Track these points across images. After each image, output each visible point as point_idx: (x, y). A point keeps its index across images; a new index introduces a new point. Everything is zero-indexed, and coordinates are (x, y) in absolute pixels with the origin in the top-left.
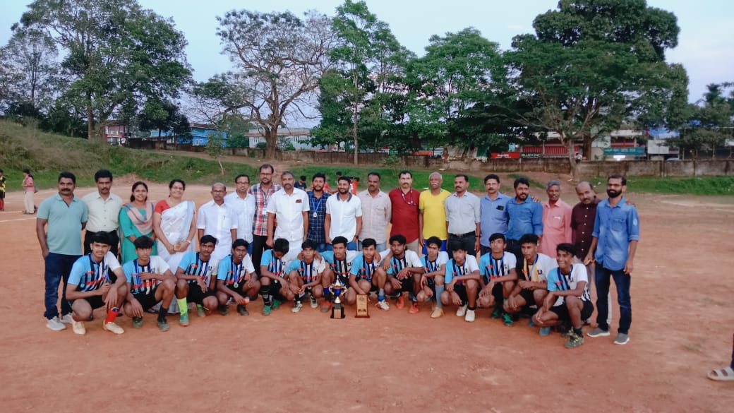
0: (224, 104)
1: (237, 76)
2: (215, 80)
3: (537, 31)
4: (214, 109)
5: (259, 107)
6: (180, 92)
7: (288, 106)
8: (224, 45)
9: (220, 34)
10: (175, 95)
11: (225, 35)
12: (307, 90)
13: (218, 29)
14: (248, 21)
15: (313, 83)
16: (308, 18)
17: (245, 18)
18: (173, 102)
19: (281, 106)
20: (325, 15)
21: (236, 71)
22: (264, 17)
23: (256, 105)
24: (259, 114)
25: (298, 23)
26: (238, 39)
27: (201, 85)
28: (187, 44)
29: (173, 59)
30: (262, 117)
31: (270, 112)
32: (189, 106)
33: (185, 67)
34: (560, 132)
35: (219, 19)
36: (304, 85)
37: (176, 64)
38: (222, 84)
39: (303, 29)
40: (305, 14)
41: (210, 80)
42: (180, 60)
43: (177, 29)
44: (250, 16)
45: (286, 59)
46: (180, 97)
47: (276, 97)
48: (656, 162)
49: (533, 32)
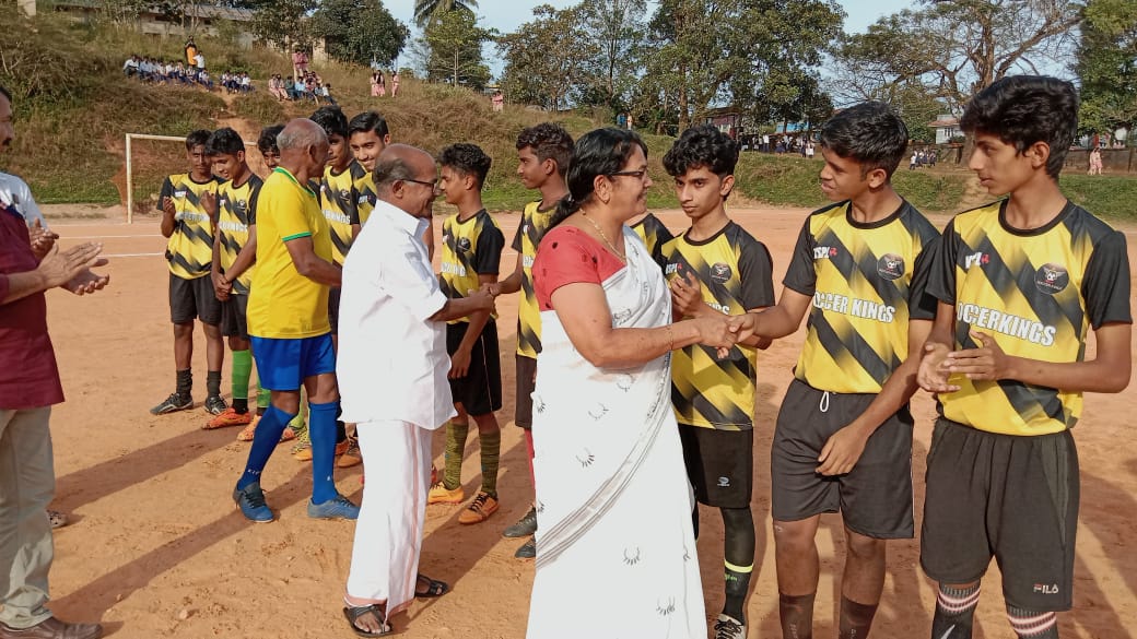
0: (893, 69)
1: (918, 17)
2: (878, 28)
4: (876, 79)
5: (956, 71)
6: (821, 54)
7: (1013, 65)
10: (813, 60)
12: (1055, 31)
15: (1069, 15)
18: (808, 73)
19: (997, 66)
21: (918, 7)
23: (950, 68)
24: (954, 83)
27: (857, 38)
30: (961, 88)
31: (975, 78)
33: (832, 10)
36: (1049, 23)
38: (892, 34)
41: (872, 28)
46: (820, 64)
47: (991, 50)
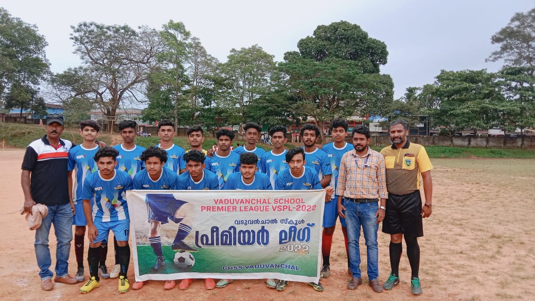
0: (74, 90)
1: (85, 70)
2: (68, 72)
3: (300, 50)
4: (67, 94)
5: (102, 93)
6: (40, 80)
7: (125, 92)
8: (76, 47)
9: (73, 39)
10: (35, 82)
11: (76, 39)
12: (139, 81)
13: (72, 35)
14: (95, 30)
15: (144, 76)
16: (141, 30)
17: (93, 27)
18: (33, 87)
19: (119, 93)
20: (154, 29)
21: (85, 66)
22: (108, 28)
23: (100, 91)
24: (101, 98)
25: (134, 33)
26: (87, 42)
27: (58, 75)
28: (48, 45)
29: (35, 56)
30: (104, 100)
31: (110, 97)
32: (46, 90)
33: (44, 62)
34: (314, 116)
35: (73, 27)
36: (137, 78)
37: (37, 59)
38: (74, 76)
39: (137, 38)
40: (140, 28)
41: (65, 72)
42: (40, 56)
43: (40, 33)
44: (98, 27)
45: (124, 59)
46: (39, 84)
47: (116, 86)
48: (374, 136)
49: (297, 50)
